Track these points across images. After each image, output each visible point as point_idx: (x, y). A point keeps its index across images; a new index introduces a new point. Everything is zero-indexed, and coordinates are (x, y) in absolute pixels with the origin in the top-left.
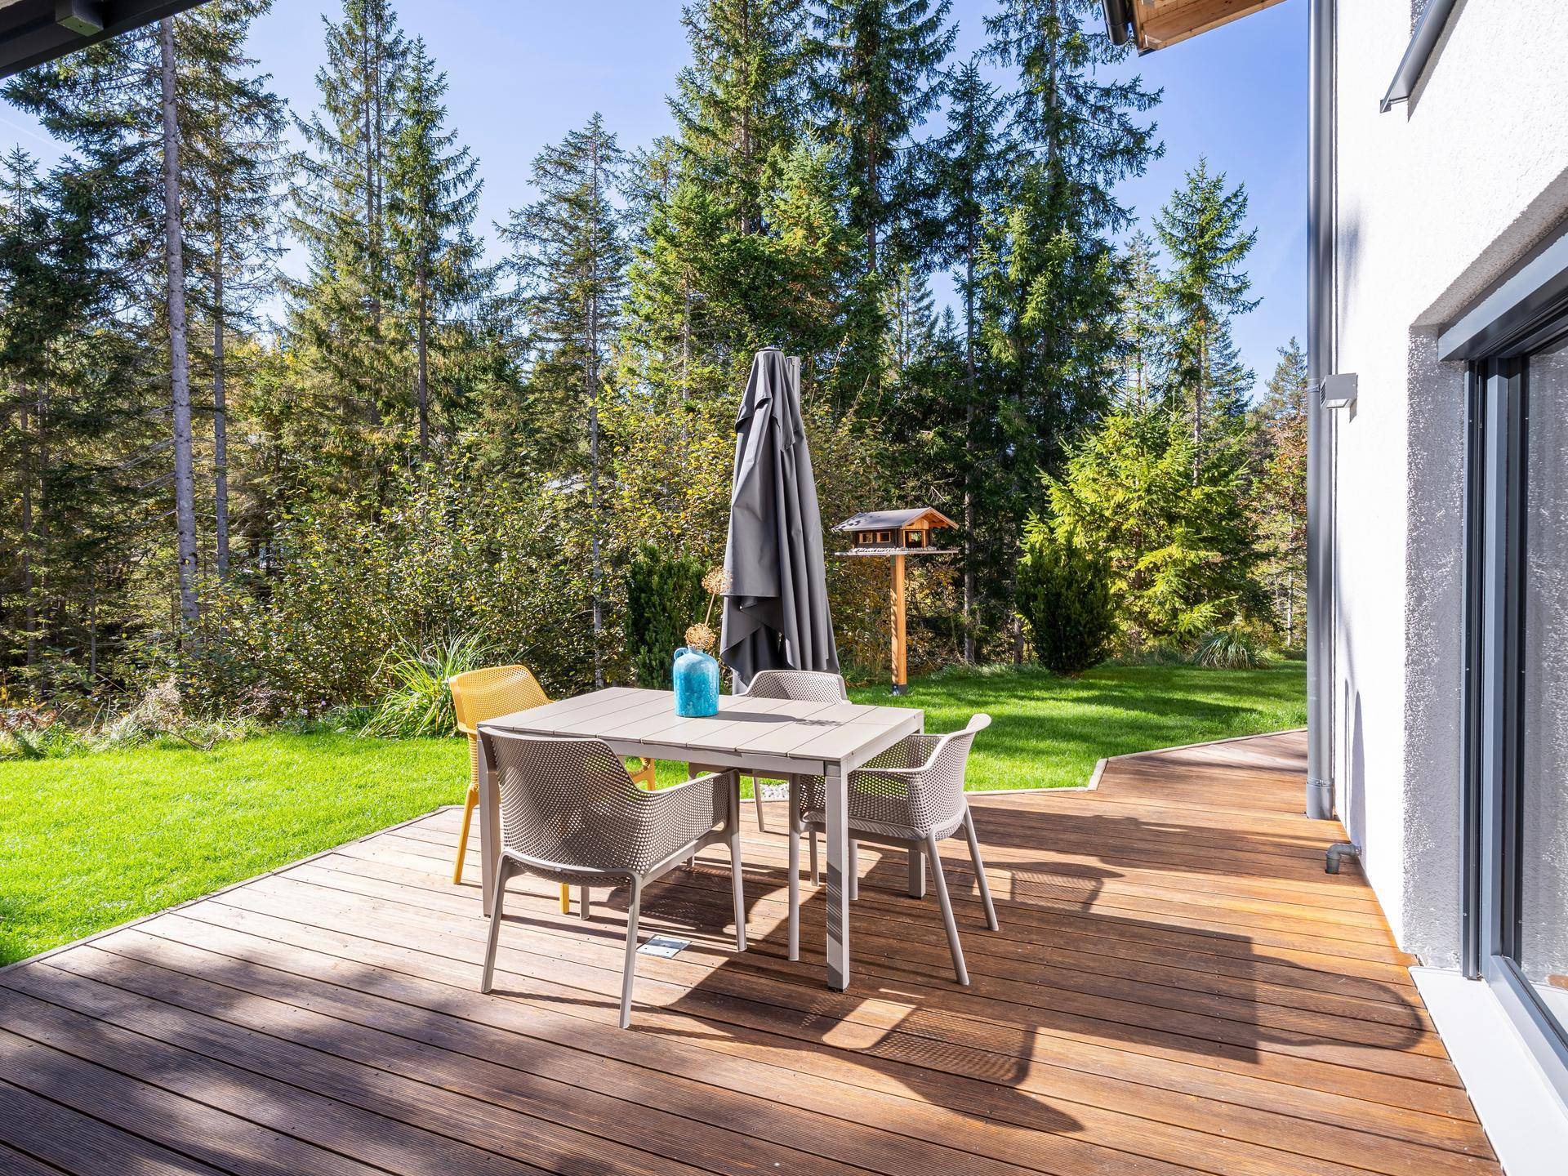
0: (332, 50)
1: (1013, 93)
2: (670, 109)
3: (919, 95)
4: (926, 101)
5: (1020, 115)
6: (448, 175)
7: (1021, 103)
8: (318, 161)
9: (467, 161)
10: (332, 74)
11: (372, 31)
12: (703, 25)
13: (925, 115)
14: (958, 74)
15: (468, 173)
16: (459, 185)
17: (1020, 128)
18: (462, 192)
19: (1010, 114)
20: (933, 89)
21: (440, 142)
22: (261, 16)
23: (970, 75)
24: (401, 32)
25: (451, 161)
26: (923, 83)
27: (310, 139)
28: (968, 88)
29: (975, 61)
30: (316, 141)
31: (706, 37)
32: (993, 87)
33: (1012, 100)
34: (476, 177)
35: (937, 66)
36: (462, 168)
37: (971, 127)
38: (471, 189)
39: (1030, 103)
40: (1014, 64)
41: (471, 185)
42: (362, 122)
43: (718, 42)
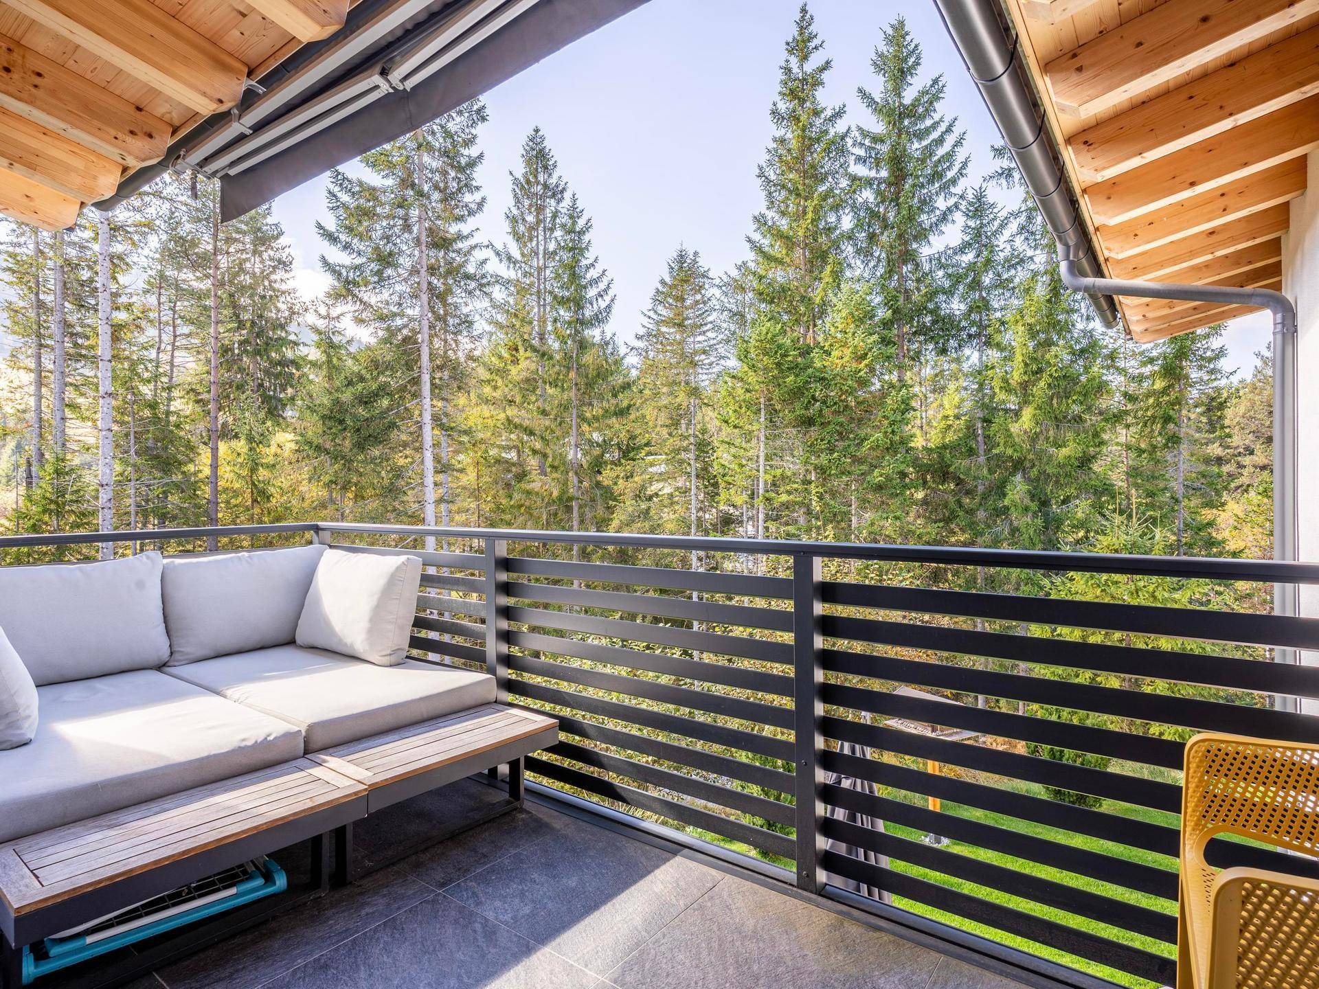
0: (515, 195)
1: (1016, 209)
2: (748, 245)
3: (938, 212)
4: (944, 218)
5: (1022, 228)
6: (592, 292)
7: (1022, 219)
8: (506, 277)
9: (605, 281)
10: (515, 211)
11: (541, 178)
12: (773, 177)
13: (943, 228)
14: (970, 197)
15: (605, 291)
16: (600, 299)
17: (1023, 238)
18: (603, 304)
19: (1013, 226)
20: (948, 209)
21: (588, 268)
22: (477, 215)
23: (980, 197)
24: (560, 177)
25: (595, 282)
26: (941, 203)
27: (501, 261)
28: (979, 208)
29: (984, 186)
30: (505, 262)
31: (774, 185)
32: (1000, 206)
33: (1015, 215)
34: (611, 293)
35: (953, 190)
36: (602, 286)
37: (979, 239)
38: (607, 302)
39: (1030, 219)
40: (1017, 186)
41: (608, 299)
42: (534, 243)
43: (783, 187)
